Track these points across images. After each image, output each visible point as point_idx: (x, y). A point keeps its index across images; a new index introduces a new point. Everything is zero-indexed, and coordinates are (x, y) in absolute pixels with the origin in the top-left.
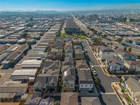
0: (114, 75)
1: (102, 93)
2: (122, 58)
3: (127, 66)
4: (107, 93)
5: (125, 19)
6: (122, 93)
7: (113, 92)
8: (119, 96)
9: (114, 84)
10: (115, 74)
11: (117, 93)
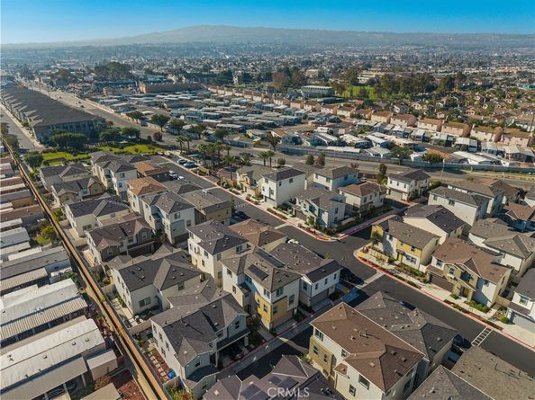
0: (341, 235)
1: (359, 287)
2: (330, 185)
3: (353, 200)
4: (368, 281)
5: (229, 75)
6: (392, 267)
7: (375, 272)
8: (392, 274)
9: (358, 254)
10: (340, 232)
11: (384, 270)
